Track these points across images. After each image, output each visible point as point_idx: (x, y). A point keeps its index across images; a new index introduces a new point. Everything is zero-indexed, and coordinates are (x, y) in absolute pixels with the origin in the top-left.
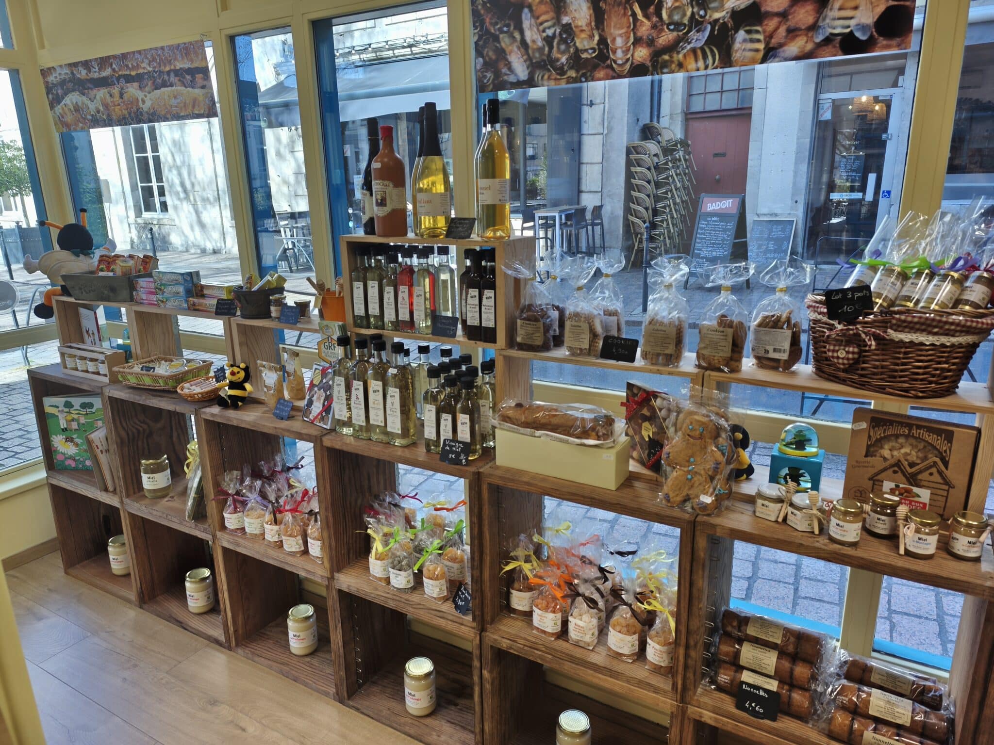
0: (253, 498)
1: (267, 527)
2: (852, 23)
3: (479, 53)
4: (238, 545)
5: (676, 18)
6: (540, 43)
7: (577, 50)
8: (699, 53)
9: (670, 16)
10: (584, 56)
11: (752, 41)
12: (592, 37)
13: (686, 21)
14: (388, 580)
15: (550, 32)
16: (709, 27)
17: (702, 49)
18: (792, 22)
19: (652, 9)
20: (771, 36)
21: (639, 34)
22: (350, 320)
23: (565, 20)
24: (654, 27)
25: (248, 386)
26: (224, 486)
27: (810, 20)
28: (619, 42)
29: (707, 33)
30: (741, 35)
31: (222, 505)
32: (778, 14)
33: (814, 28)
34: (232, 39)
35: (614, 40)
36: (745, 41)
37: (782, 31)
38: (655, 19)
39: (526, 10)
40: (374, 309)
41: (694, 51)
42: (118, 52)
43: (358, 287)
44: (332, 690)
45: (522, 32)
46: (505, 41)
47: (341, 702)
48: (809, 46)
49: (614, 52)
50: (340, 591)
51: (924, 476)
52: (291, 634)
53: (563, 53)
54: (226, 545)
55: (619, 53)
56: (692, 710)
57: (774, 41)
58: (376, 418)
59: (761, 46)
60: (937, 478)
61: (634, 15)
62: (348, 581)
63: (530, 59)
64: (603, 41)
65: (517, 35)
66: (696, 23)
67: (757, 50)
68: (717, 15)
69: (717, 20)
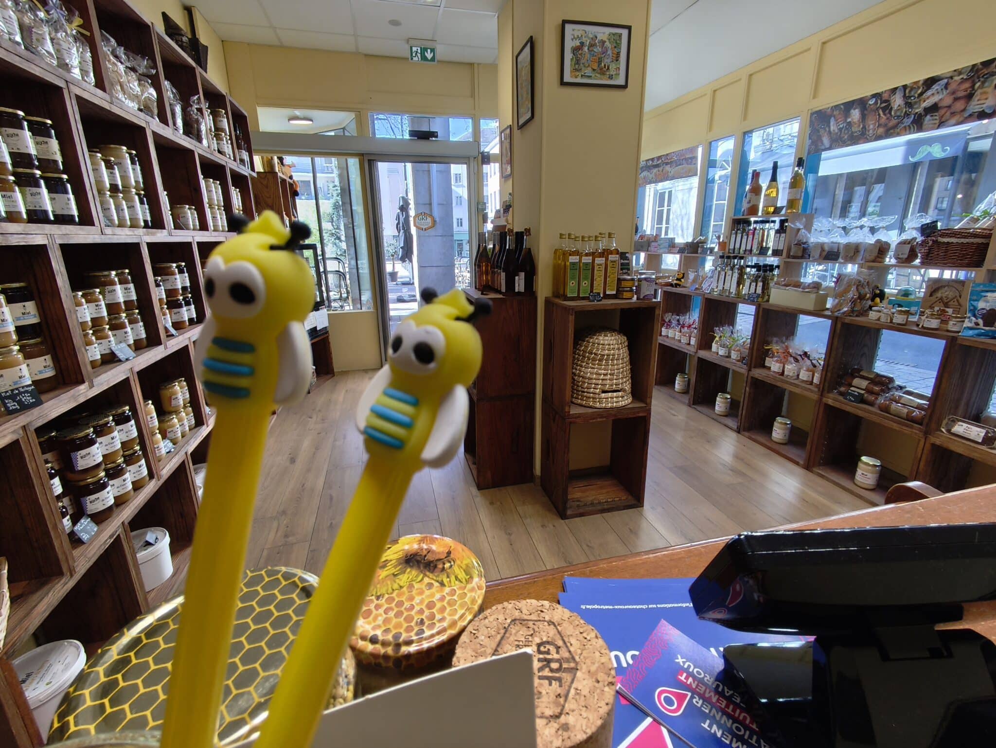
0: (674, 323)
1: (677, 333)
2: (984, 106)
3: (810, 138)
4: (664, 341)
5: (898, 114)
6: (836, 131)
7: (852, 133)
8: (907, 128)
9: (895, 113)
10: (855, 134)
11: (933, 120)
12: (859, 126)
13: (902, 115)
14: (718, 353)
15: (841, 126)
16: (913, 116)
17: (909, 126)
18: (953, 109)
19: (887, 111)
20: (942, 117)
21: (880, 122)
22: (727, 250)
23: (849, 120)
24: (888, 119)
25: (682, 280)
26: (665, 318)
27: (963, 107)
28: (871, 127)
29: (912, 119)
30: (928, 117)
31: (662, 325)
32: (947, 107)
33: (964, 110)
34: (710, 143)
35: (869, 126)
36: (930, 120)
37: (948, 114)
38: (889, 115)
39: (833, 118)
40: (737, 246)
41: (905, 127)
42: (665, 153)
43: (733, 236)
44: (687, 402)
45: (829, 127)
46: (822, 132)
47: (690, 406)
48: (961, 119)
49: (869, 131)
50: (699, 358)
51: (951, 303)
52: (677, 382)
53: (846, 134)
54: (660, 342)
55: (871, 132)
56: (824, 400)
57: (943, 119)
58: (727, 287)
59: (937, 122)
60: (956, 303)
61: (879, 115)
62: (703, 354)
63: (831, 138)
64: (864, 127)
65: (827, 129)
66: (907, 115)
67: (935, 124)
68: (917, 111)
69: (917, 113)
